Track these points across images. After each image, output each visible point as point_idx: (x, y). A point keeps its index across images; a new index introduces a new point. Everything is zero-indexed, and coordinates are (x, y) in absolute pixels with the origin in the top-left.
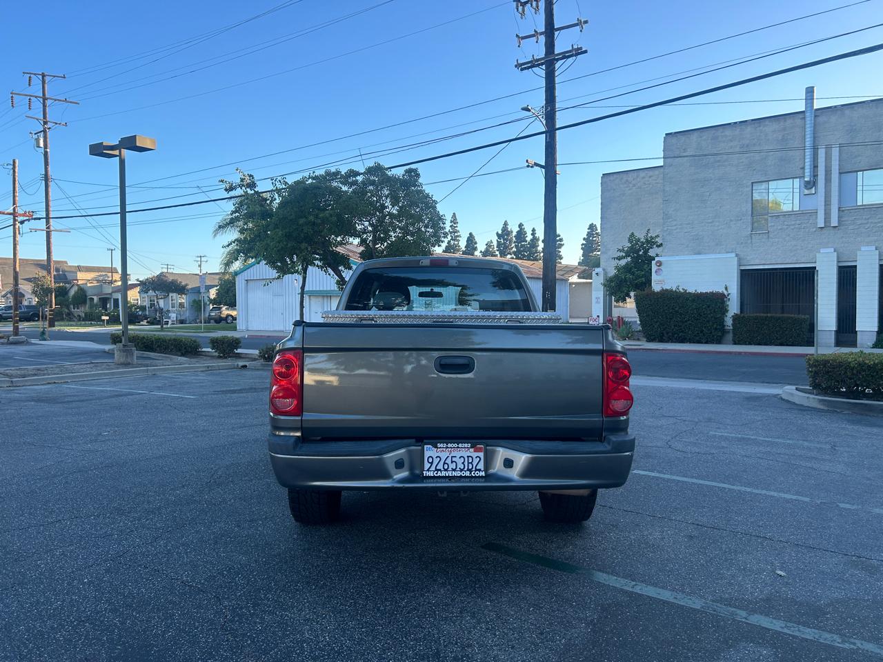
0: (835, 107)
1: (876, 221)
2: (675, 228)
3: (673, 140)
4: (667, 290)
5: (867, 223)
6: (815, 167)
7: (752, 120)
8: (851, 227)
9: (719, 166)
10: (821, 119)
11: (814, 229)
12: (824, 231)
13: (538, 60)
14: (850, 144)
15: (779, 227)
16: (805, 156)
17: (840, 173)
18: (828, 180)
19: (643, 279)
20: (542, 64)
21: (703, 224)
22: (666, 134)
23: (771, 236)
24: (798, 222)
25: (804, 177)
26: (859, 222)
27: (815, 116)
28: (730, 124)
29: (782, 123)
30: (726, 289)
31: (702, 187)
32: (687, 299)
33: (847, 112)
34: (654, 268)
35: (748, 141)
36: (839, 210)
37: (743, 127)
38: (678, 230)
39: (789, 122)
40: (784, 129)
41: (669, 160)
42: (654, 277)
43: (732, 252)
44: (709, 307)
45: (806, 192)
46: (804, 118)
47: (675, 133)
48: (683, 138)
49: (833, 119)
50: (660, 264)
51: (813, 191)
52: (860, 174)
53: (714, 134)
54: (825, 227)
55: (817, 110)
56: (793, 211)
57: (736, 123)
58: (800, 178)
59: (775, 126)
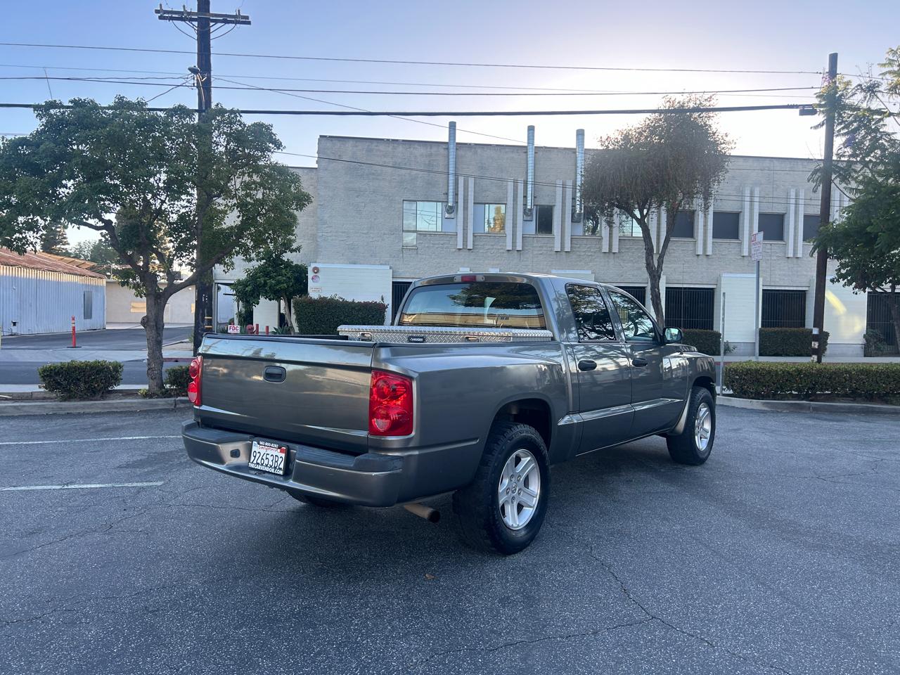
0: (470, 144)
1: (499, 248)
2: (330, 234)
3: (329, 144)
4: (324, 298)
5: (492, 249)
6: (457, 194)
7: (403, 141)
8: (481, 251)
9: (373, 179)
10: (461, 152)
11: (454, 250)
12: (461, 252)
13: (190, 13)
14: (482, 178)
15: (427, 245)
16: (448, 183)
17: (474, 203)
18: (465, 208)
19: (285, 285)
20: (195, 20)
21: (358, 235)
22: (321, 136)
23: (419, 252)
24: (442, 242)
25: (447, 202)
26: (487, 247)
27: (456, 149)
28: (383, 140)
29: (429, 149)
30: (382, 299)
31: (357, 197)
32: (353, 308)
33: (479, 151)
34: (310, 275)
35: (400, 160)
36: (473, 235)
37: (396, 145)
38: (334, 238)
39: (434, 149)
40: (431, 155)
41: (324, 163)
42: (311, 284)
43: (386, 264)
44: (373, 317)
45: (447, 215)
46: (448, 149)
47: (330, 137)
48: (338, 144)
49: (469, 154)
50: (316, 270)
51: (452, 216)
52: (487, 205)
53: (369, 146)
54: (463, 248)
55: (457, 144)
56: (436, 232)
57: (388, 140)
58: (442, 202)
59: (421, 150)
